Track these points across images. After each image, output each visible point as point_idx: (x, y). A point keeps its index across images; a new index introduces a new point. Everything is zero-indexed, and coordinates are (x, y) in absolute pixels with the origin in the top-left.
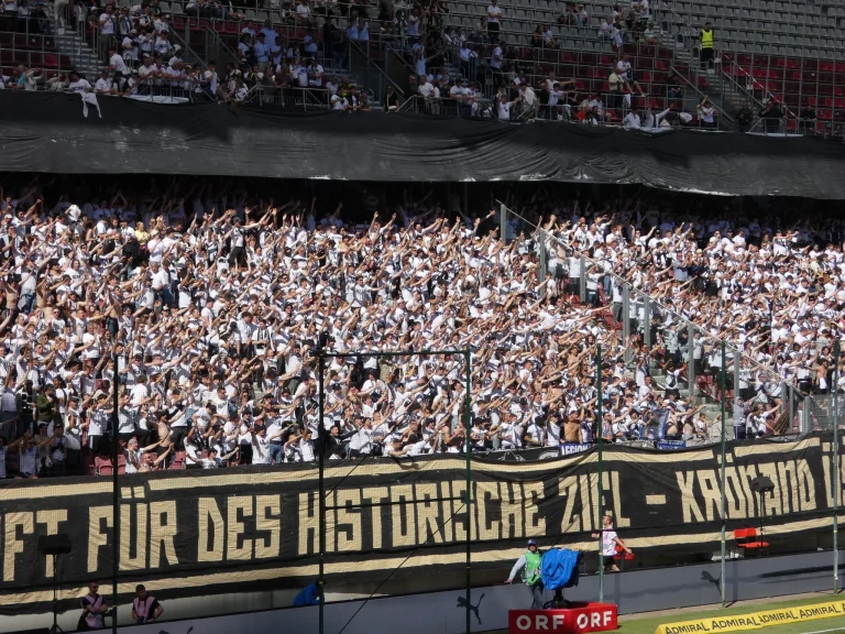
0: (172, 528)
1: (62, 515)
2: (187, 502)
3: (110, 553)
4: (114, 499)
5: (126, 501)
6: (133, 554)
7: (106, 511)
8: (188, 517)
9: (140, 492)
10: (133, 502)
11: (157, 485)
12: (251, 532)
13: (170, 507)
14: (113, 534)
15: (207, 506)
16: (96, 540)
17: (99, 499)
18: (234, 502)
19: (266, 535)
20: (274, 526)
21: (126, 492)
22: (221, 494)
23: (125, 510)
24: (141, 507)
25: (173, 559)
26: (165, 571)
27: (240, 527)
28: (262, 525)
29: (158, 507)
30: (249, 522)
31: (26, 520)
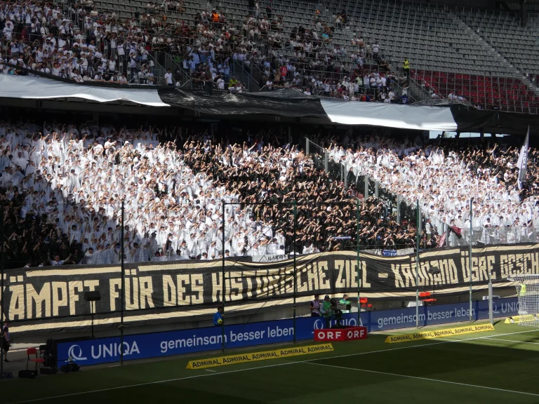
0: (150, 290)
1: (96, 283)
2: (157, 277)
3: (120, 302)
4: (122, 275)
5: (128, 276)
6: (132, 302)
7: (118, 281)
8: (158, 284)
9: (134, 272)
10: (131, 277)
11: (142, 269)
12: (189, 292)
13: (149, 279)
14: (122, 292)
15: (167, 279)
16: (114, 295)
17: (115, 275)
18: (180, 277)
19: (196, 293)
20: (201, 289)
21: (127, 272)
22: (174, 274)
23: (127, 280)
24: (135, 279)
25: (152, 305)
26: (148, 310)
27: (184, 290)
28: (194, 288)
29: (143, 279)
30: (188, 287)
31: (79, 285)
